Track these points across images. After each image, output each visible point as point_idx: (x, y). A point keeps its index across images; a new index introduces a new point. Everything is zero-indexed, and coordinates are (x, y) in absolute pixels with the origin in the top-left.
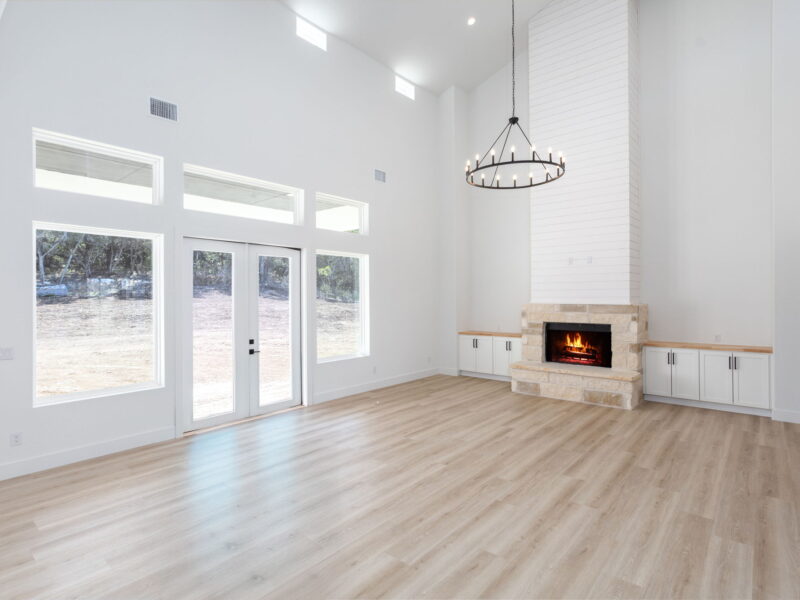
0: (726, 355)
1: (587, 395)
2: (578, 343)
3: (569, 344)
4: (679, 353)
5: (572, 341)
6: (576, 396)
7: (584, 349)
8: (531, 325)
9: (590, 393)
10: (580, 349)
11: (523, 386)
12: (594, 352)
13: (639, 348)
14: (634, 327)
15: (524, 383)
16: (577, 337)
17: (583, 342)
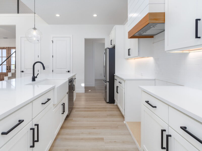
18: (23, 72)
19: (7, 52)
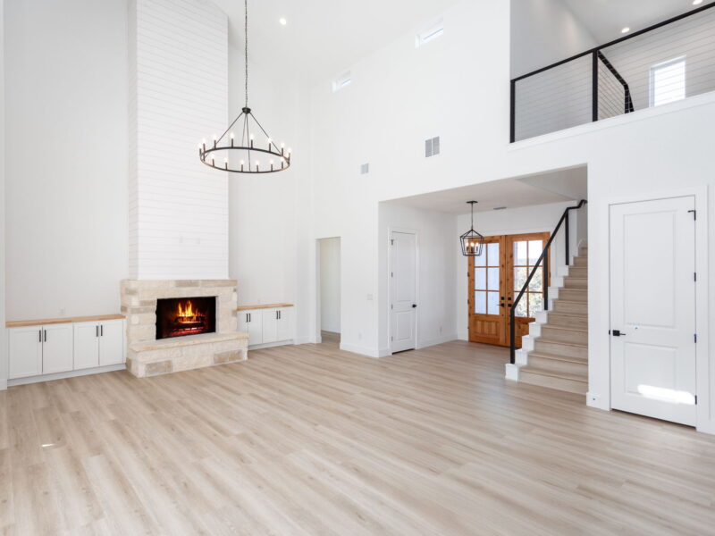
0: (273, 312)
1: (217, 358)
2: (189, 313)
3: (181, 314)
4: (253, 312)
5: (184, 310)
6: (207, 362)
7: (195, 318)
8: (144, 303)
9: (219, 355)
10: (191, 318)
11: (154, 368)
12: (202, 319)
13: (235, 313)
14: (235, 296)
15: (155, 364)
16: (188, 306)
17: (193, 311)
18: (617, 333)
19: (501, 252)
